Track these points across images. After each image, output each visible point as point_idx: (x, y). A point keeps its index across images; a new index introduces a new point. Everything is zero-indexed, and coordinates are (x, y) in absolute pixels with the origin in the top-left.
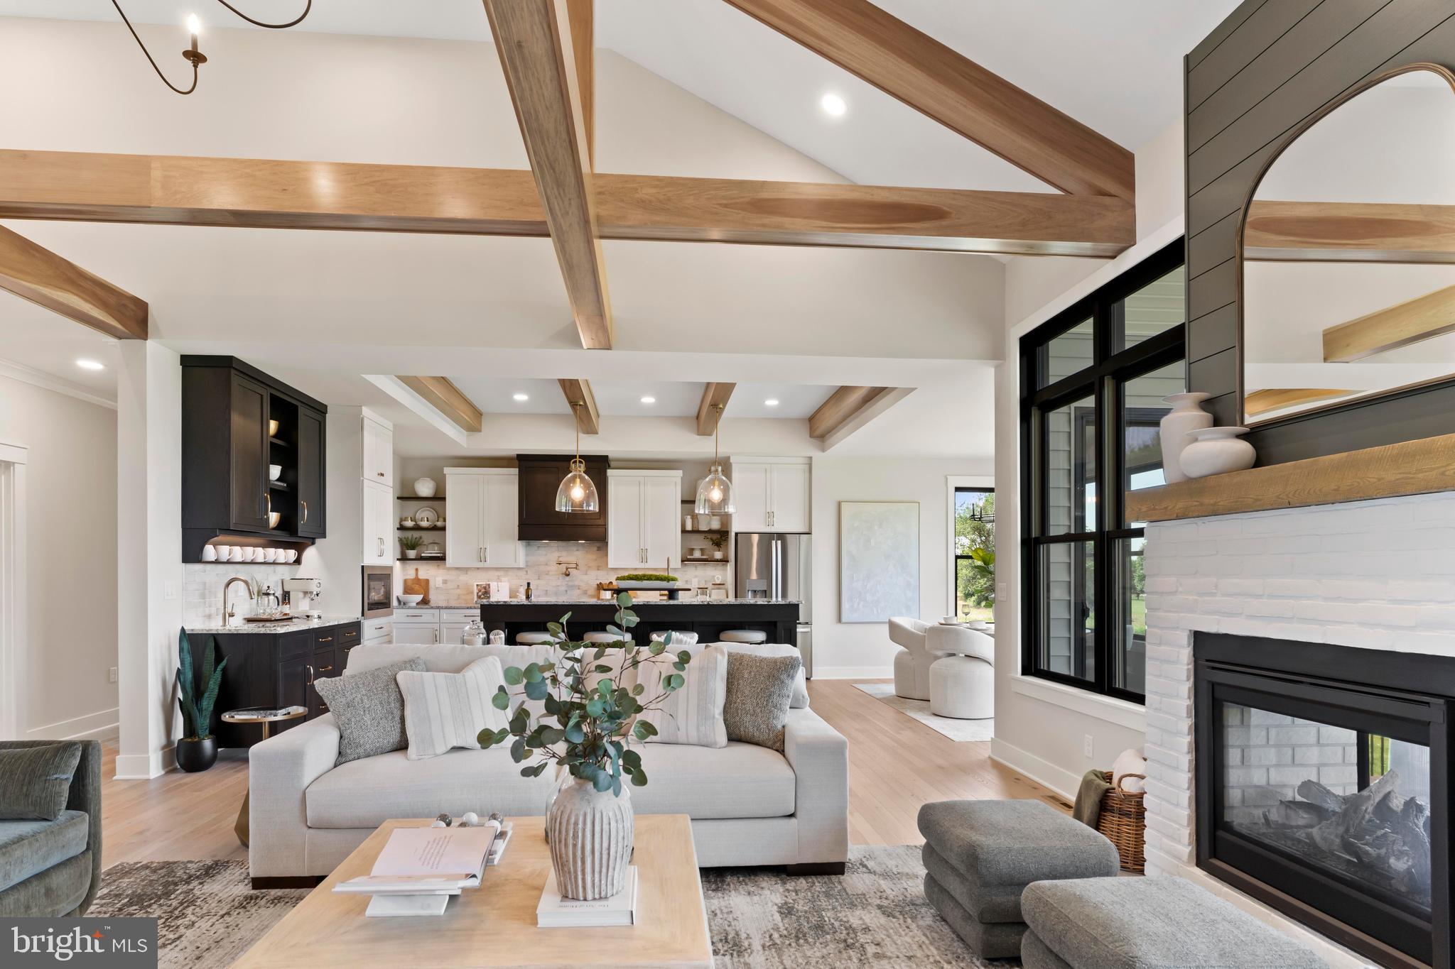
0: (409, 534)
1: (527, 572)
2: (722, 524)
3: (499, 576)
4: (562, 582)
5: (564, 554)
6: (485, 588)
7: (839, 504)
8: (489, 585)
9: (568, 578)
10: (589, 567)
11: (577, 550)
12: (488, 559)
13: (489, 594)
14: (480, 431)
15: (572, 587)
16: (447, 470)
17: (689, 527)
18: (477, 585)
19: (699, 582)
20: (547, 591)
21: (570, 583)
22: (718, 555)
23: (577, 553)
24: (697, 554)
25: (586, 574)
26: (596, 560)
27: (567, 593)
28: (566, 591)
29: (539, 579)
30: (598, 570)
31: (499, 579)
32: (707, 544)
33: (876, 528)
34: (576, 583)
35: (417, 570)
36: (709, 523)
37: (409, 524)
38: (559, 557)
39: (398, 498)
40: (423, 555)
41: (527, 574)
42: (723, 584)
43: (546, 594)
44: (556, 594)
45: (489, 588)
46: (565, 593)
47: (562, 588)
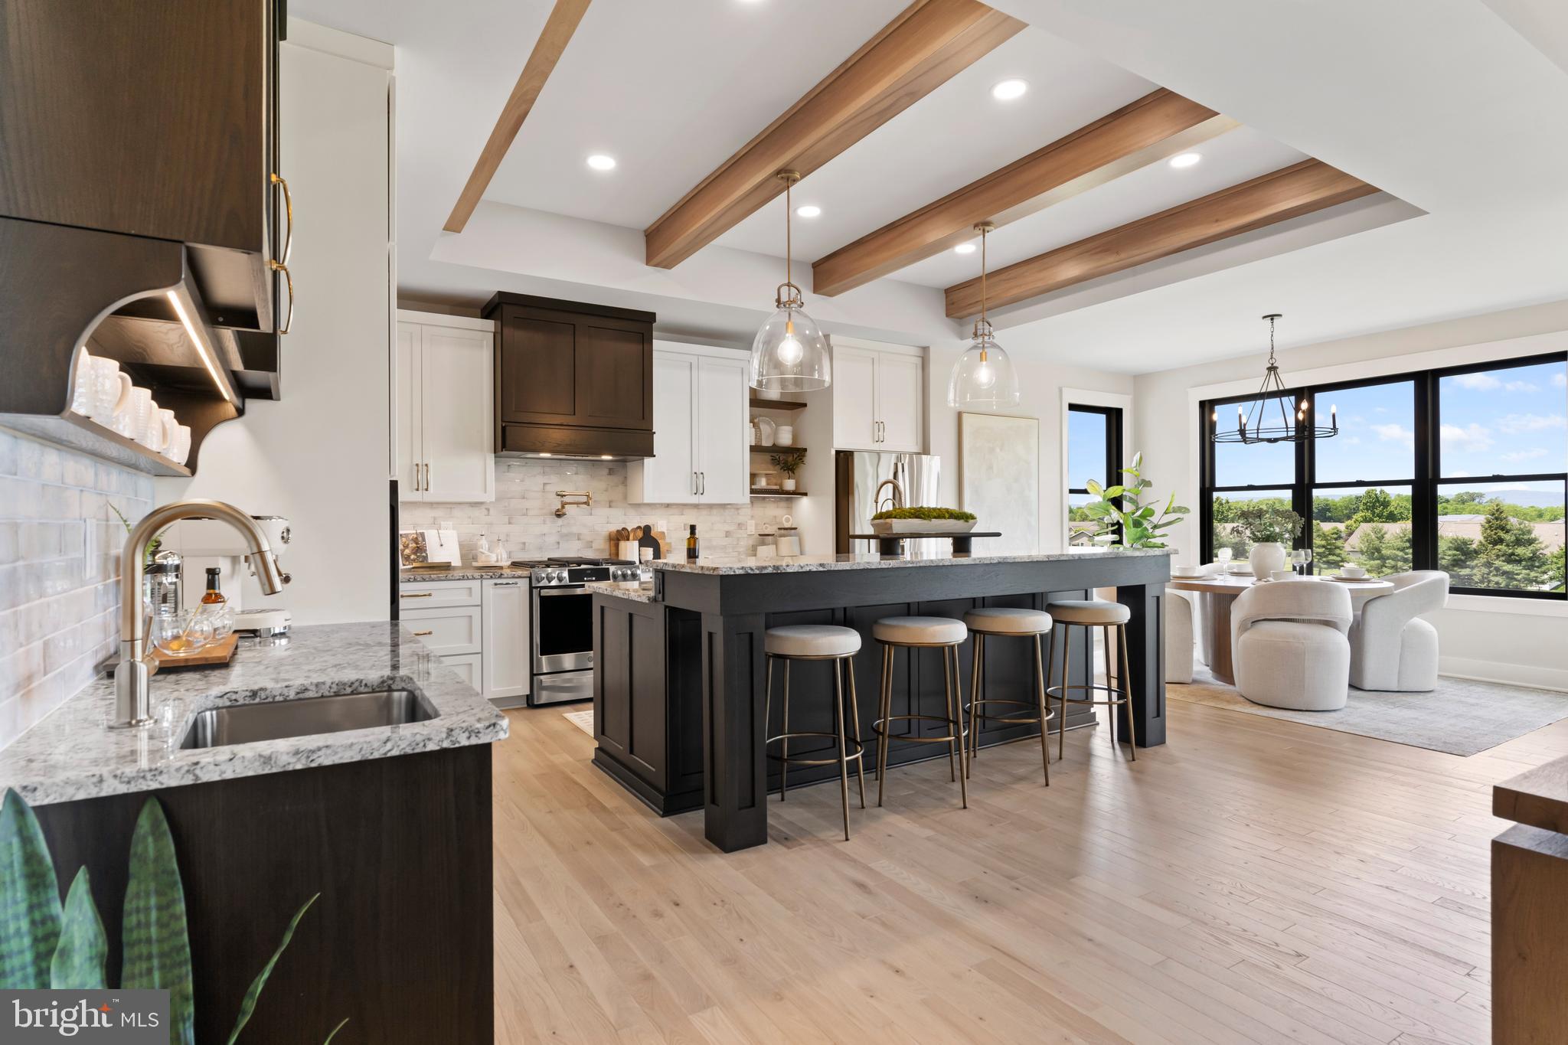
1: (488, 510)
2: (795, 437)
3: (435, 518)
4: (554, 526)
5: (553, 478)
6: (415, 541)
7: (960, 415)
8: (422, 535)
9: (560, 521)
11: (576, 474)
12: (432, 486)
13: (425, 551)
15: (567, 536)
19: (756, 525)
20: (524, 543)
21: (564, 531)
22: (790, 484)
23: (575, 477)
24: (763, 483)
25: (591, 514)
26: (606, 490)
27: (559, 548)
28: (558, 543)
29: (510, 523)
30: (610, 507)
31: (435, 524)
32: (774, 468)
33: (998, 450)
34: (575, 530)
36: (776, 433)
38: (545, 484)
41: (488, 515)
42: (795, 529)
43: (523, 549)
44: (540, 548)
45: (424, 540)
46: (557, 546)
47: (552, 539)
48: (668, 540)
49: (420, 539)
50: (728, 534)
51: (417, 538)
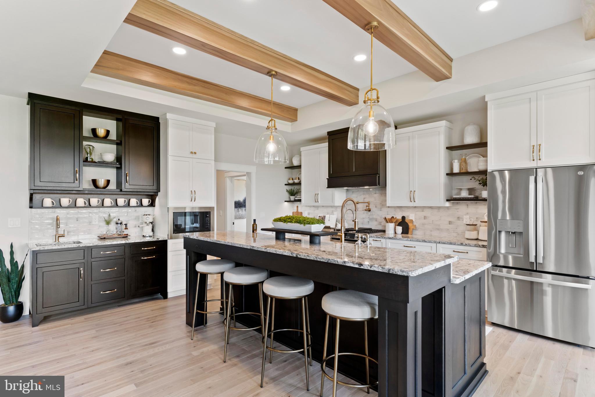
0: (292, 187)
3: (333, 211)
4: (367, 215)
5: (367, 196)
6: (322, 218)
9: (369, 213)
10: (382, 205)
11: (375, 193)
12: (319, 201)
14: (297, 121)
15: (371, 219)
16: (302, 149)
17: (456, 170)
18: (319, 216)
19: (470, 218)
21: (371, 217)
22: (485, 194)
23: (375, 195)
24: (464, 194)
25: (381, 211)
27: (369, 224)
28: (369, 222)
31: (332, 213)
32: (474, 184)
34: (375, 217)
35: (297, 207)
36: (476, 164)
37: (291, 182)
38: (364, 198)
39: (286, 168)
40: (296, 199)
44: (363, 223)
45: (325, 218)
46: (368, 223)
47: (367, 220)
48: (415, 224)
49: (324, 218)
50: (450, 223)
51: (323, 218)
